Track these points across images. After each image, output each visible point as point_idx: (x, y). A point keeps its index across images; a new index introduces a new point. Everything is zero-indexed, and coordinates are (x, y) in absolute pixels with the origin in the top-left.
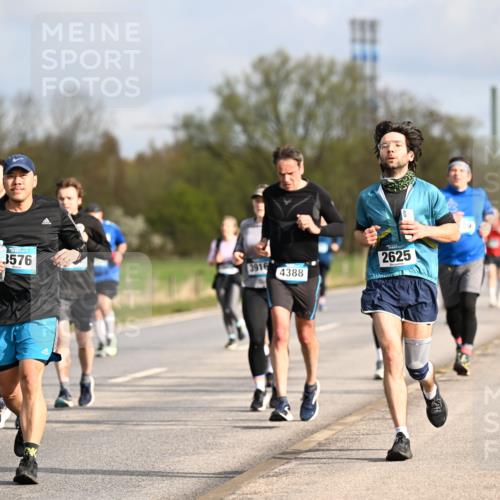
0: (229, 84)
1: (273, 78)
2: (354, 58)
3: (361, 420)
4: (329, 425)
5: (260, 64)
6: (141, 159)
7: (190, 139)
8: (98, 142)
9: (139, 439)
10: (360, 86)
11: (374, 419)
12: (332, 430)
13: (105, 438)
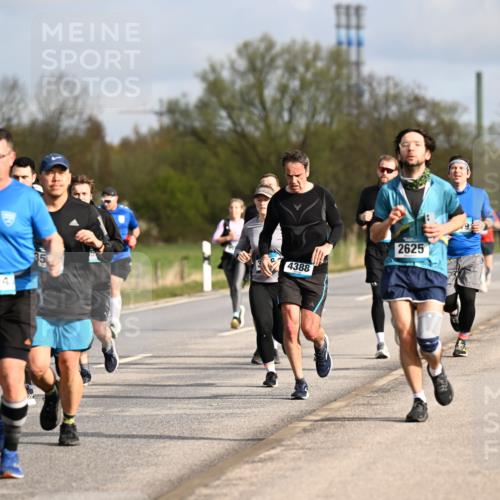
0: (213, 69)
1: (259, 64)
2: (339, 43)
3: (347, 406)
4: (314, 411)
5: (245, 49)
6: (125, 144)
7: (175, 125)
8: (83, 127)
9: (125, 425)
10: (345, 71)
11: (359, 405)
12: (317, 415)
13: (90, 423)
